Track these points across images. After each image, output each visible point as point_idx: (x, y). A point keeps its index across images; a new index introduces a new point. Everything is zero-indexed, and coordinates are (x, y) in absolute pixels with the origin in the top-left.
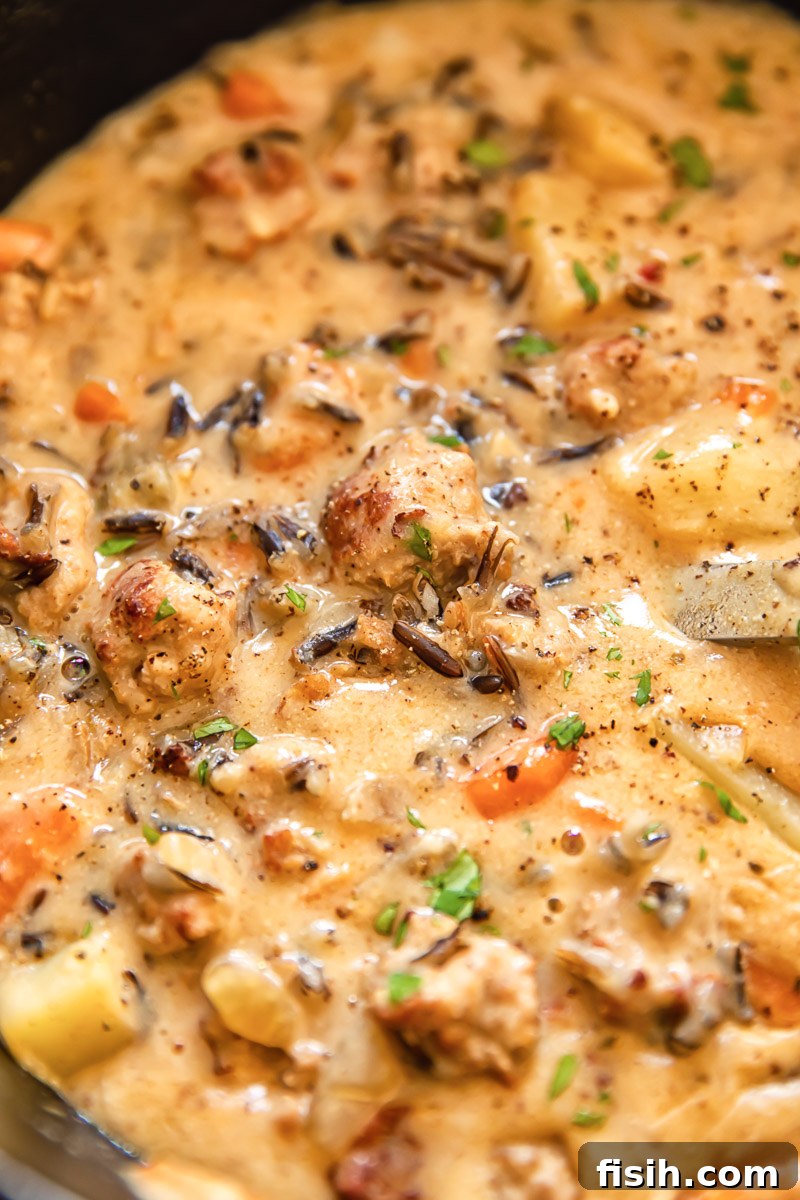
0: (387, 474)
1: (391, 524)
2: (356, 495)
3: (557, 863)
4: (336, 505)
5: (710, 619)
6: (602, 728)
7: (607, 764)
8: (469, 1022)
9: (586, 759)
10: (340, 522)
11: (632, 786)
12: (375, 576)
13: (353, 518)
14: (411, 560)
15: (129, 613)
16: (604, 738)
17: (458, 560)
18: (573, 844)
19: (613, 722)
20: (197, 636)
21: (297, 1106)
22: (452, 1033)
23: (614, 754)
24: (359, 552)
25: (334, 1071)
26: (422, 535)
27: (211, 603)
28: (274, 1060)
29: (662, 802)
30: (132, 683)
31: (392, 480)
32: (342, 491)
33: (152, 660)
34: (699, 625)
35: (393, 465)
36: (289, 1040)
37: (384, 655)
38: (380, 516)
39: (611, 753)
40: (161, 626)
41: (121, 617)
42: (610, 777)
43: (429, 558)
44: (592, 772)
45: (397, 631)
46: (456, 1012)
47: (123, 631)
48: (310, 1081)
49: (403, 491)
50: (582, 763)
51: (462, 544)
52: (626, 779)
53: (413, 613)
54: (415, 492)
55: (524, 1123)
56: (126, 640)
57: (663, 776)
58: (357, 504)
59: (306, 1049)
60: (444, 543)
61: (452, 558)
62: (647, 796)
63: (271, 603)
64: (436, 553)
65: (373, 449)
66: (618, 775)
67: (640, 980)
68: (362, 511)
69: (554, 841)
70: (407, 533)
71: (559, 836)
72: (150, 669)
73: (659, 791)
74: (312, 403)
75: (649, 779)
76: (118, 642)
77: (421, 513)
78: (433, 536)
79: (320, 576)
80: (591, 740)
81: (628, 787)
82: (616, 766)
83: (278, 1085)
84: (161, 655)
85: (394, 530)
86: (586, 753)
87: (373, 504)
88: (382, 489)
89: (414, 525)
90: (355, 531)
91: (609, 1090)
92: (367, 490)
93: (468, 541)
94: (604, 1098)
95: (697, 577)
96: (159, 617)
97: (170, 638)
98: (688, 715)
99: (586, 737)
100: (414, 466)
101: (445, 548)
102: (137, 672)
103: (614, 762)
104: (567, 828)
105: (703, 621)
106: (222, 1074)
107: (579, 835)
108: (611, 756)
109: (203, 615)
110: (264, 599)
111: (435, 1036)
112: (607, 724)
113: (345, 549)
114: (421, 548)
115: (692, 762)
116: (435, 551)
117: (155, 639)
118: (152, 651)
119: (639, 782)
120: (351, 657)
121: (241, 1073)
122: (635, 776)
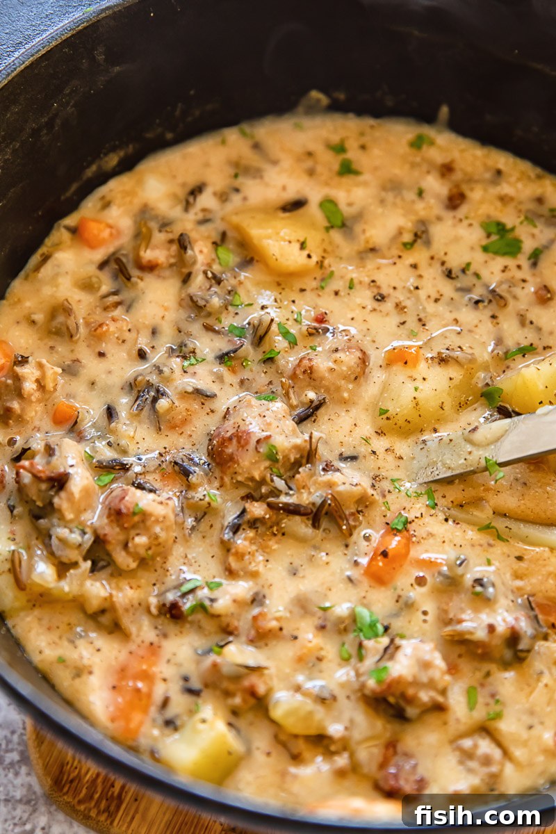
0: (244, 420)
1: (254, 446)
2: (228, 434)
3: (416, 594)
4: (217, 442)
5: (435, 469)
6: (416, 518)
7: (428, 535)
8: (416, 683)
9: (415, 534)
10: (223, 451)
11: (444, 542)
12: (249, 476)
13: (229, 446)
14: (267, 463)
15: (116, 514)
16: (420, 522)
17: (292, 460)
18: (420, 581)
19: (422, 514)
20: (157, 521)
21: (342, 761)
22: (411, 692)
23: (429, 529)
24: (238, 465)
25: (357, 735)
26: (272, 448)
27: (161, 503)
28: (320, 741)
29: (461, 546)
30: (123, 553)
31: (248, 423)
32: (219, 433)
33: (133, 538)
34: (430, 473)
35: (245, 415)
36: (324, 728)
37: (269, 518)
38: (247, 443)
39: (427, 529)
40: (136, 519)
41: (112, 518)
42: (431, 541)
43: (277, 461)
44: (422, 541)
45: (270, 505)
46: (410, 679)
47: (115, 525)
48: (345, 745)
49: (255, 429)
50: (415, 536)
51: (293, 450)
52: (440, 540)
53: (275, 493)
54: (262, 426)
55: (462, 728)
56: (118, 530)
57: (457, 534)
58: (230, 439)
59: (335, 729)
60: (284, 451)
61: (289, 459)
62: (452, 545)
63: (197, 502)
64: (281, 457)
65: (228, 408)
66: (435, 539)
67: (491, 628)
68: (234, 441)
69: (412, 585)
70: (263, 449)
71: (413, 581)
72: (133, 543)
73: (458, 541)
74: (190, 389)
75: (451, 537)
76: (112, 533)
77: (268, 437)
78: (278, 448)
79: (217, 484)
80: (413, 524)
81: (441, 544)
82: (431, 535)
83: (329, 754)
84: (138, 535)
85: (256, 448)
86: (415, 531)
87: (240, 437)
88: (242, 428)
89: (267, 443)
90: (232, 454)
91: (497, 697)
92: (234, 431)
93: (297, 448)
94: (497, 701)
95: (421, 449)
96: (134, 514)
97: (141, 525)
98: (455, 503)
99: (410, 523)
100: (257, 413)
101: (285, 454)
102: (126, 546)
103: (431, 534)
104: (417, 574)
105: (432, 470)
106: (296, 758)
107: (423, 576)
108: (428, 531)
109: (159, 511)
110: (192, 501)
111: (403, 696)
112: (419, 515)
113: (229, 465)
114: (272, 457)
115: (468, 524)
116: (280, 457)
117: (134, 526)
118: (133, 533)
119: (446, 540)
120: (251, 527)
121: (307, 754)
122: (444, 537)
